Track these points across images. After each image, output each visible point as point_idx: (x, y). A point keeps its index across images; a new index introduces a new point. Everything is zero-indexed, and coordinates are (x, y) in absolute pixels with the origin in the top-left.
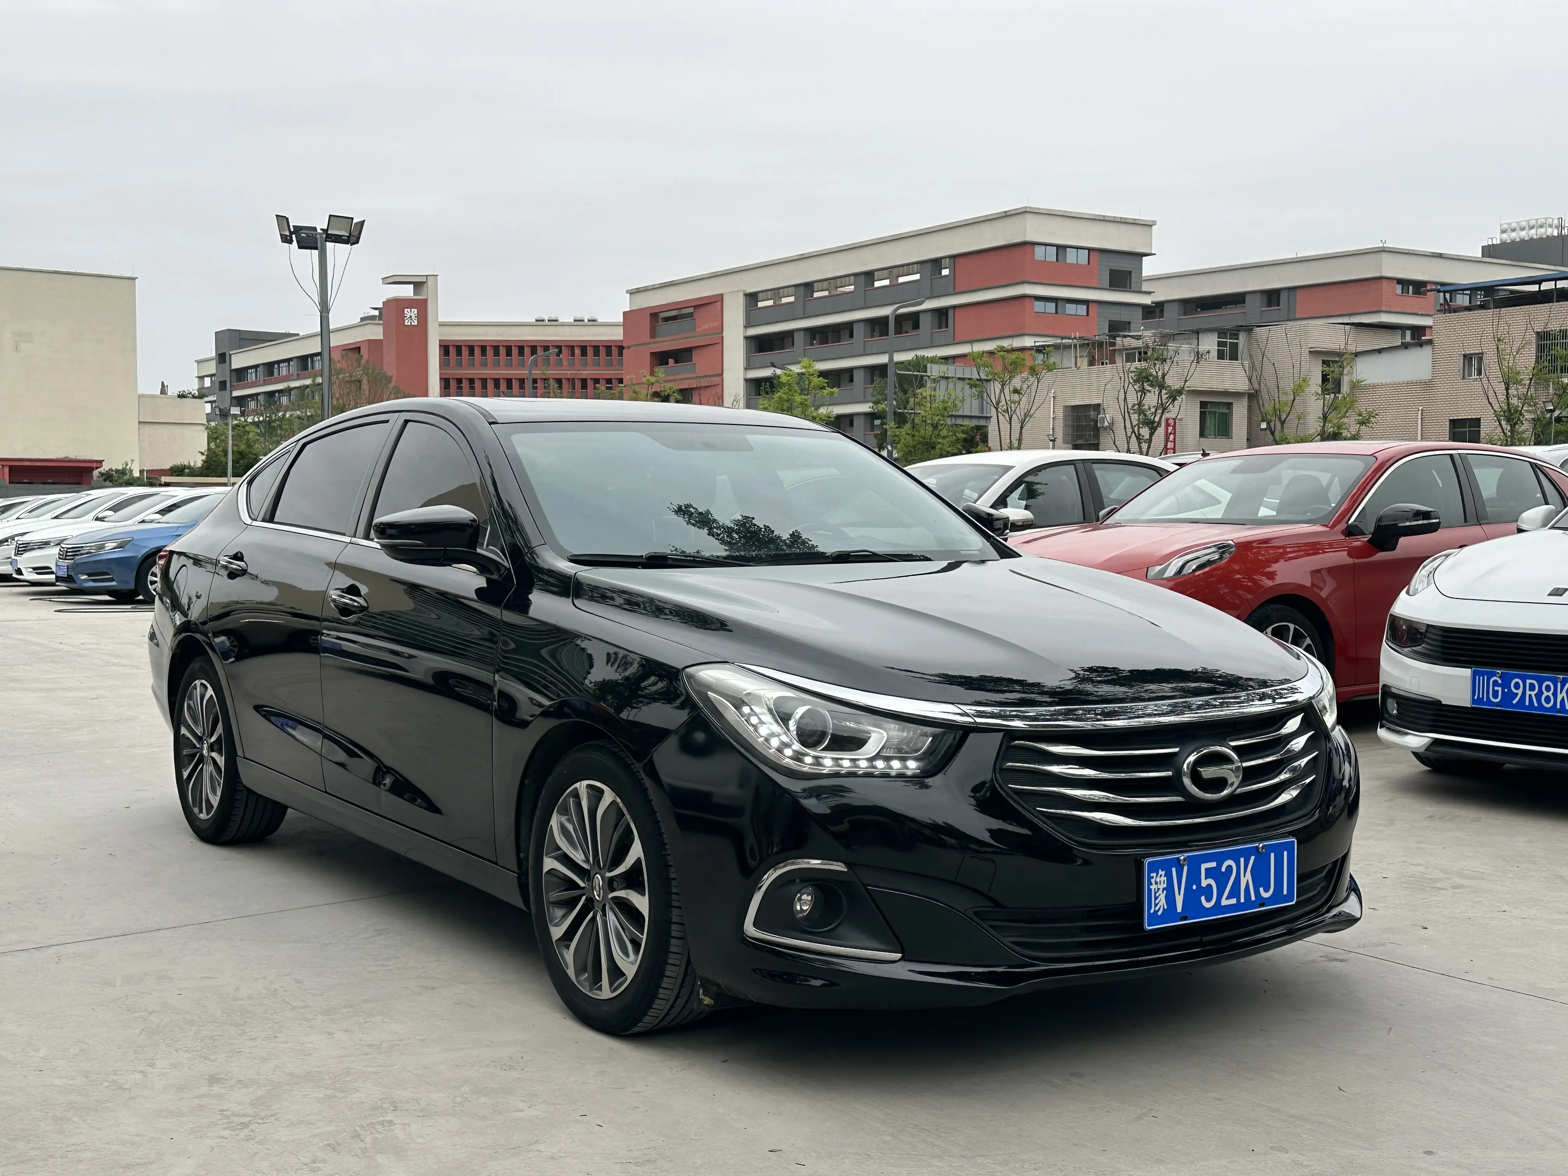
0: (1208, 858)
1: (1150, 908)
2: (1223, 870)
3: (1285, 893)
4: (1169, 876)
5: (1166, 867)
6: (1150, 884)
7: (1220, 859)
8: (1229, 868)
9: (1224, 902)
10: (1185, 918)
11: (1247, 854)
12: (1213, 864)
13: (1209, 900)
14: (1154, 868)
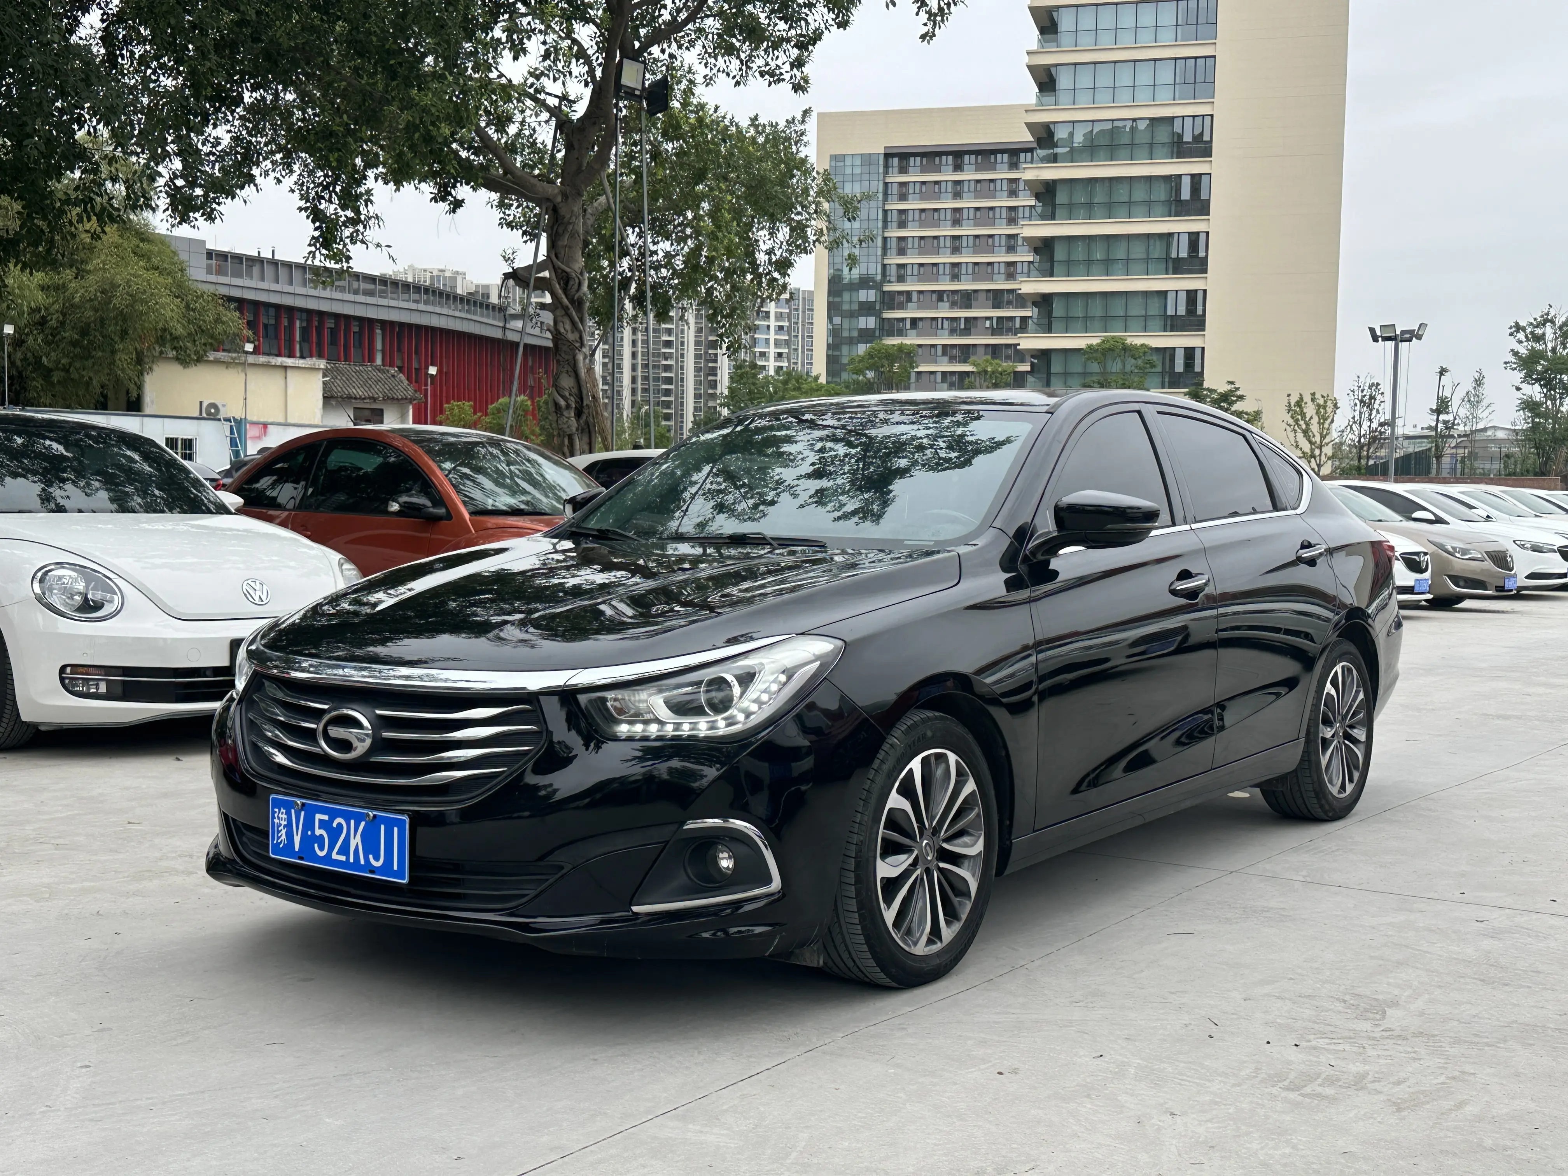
0: (323, 811)
1: (273, 839)
2: (335, 825)
3: (395, 868)
4: (288, 814)
5: (288, 806)
6: (274, 817)
7: (333, 814)
8: (339, 825)
9: (335, 856)
10: (301, 858)
11: (359, 818)
12: (326, 817)
13: (321, 848)
14: (279, 804)
